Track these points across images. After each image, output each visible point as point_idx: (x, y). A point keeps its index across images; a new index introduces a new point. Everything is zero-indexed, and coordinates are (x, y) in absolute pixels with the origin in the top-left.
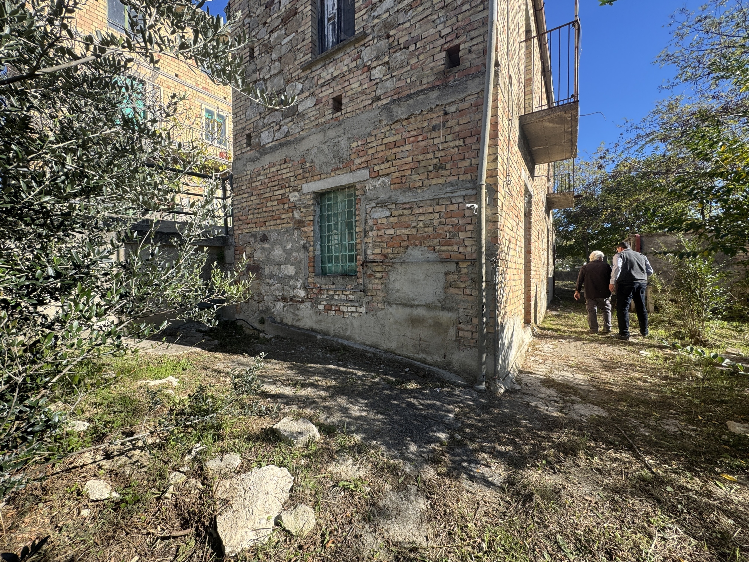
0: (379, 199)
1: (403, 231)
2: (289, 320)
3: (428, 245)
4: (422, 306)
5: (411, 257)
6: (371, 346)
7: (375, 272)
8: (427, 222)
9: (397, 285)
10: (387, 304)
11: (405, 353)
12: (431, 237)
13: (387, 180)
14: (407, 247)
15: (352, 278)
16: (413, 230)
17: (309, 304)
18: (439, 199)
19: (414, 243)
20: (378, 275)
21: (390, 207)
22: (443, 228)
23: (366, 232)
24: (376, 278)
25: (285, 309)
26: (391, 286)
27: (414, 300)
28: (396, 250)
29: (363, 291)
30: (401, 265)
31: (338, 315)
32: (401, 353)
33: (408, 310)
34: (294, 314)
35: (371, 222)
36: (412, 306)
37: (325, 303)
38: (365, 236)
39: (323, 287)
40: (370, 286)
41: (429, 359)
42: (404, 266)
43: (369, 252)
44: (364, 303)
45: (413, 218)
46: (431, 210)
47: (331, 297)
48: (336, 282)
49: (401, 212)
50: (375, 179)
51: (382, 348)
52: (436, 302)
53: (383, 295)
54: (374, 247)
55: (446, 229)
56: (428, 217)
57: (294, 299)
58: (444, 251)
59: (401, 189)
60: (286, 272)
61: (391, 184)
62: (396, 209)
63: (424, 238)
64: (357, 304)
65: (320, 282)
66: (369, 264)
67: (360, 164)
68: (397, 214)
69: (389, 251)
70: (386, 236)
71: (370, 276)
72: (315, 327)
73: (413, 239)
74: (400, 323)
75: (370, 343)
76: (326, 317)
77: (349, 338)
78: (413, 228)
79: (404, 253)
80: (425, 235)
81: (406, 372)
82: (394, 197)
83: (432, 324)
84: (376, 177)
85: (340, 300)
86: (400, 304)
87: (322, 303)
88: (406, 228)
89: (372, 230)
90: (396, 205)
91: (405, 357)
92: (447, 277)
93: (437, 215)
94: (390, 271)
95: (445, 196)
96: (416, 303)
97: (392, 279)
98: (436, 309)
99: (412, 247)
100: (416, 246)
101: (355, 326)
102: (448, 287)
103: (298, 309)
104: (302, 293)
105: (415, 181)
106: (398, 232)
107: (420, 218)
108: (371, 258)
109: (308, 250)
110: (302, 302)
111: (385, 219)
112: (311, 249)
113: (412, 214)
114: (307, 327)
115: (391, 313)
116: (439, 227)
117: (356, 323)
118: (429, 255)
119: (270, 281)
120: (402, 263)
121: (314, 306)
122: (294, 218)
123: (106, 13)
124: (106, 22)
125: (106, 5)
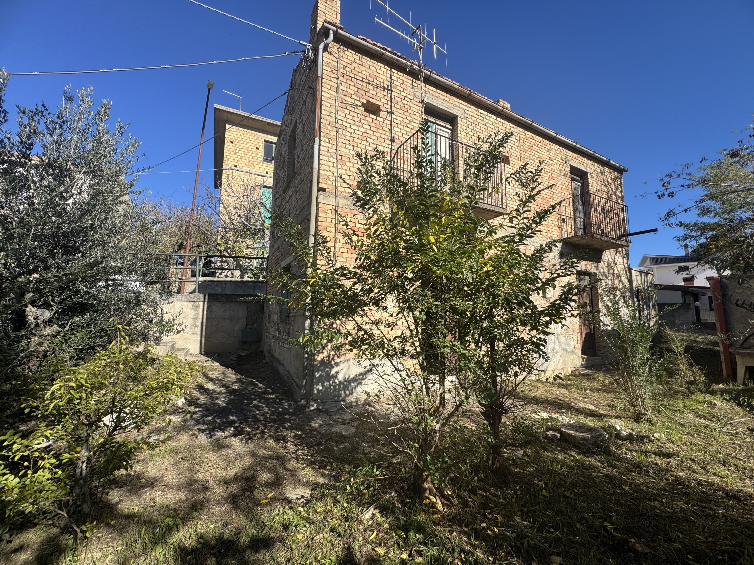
123: (263, 155)
124: (262, 160)
125: (263, 150)
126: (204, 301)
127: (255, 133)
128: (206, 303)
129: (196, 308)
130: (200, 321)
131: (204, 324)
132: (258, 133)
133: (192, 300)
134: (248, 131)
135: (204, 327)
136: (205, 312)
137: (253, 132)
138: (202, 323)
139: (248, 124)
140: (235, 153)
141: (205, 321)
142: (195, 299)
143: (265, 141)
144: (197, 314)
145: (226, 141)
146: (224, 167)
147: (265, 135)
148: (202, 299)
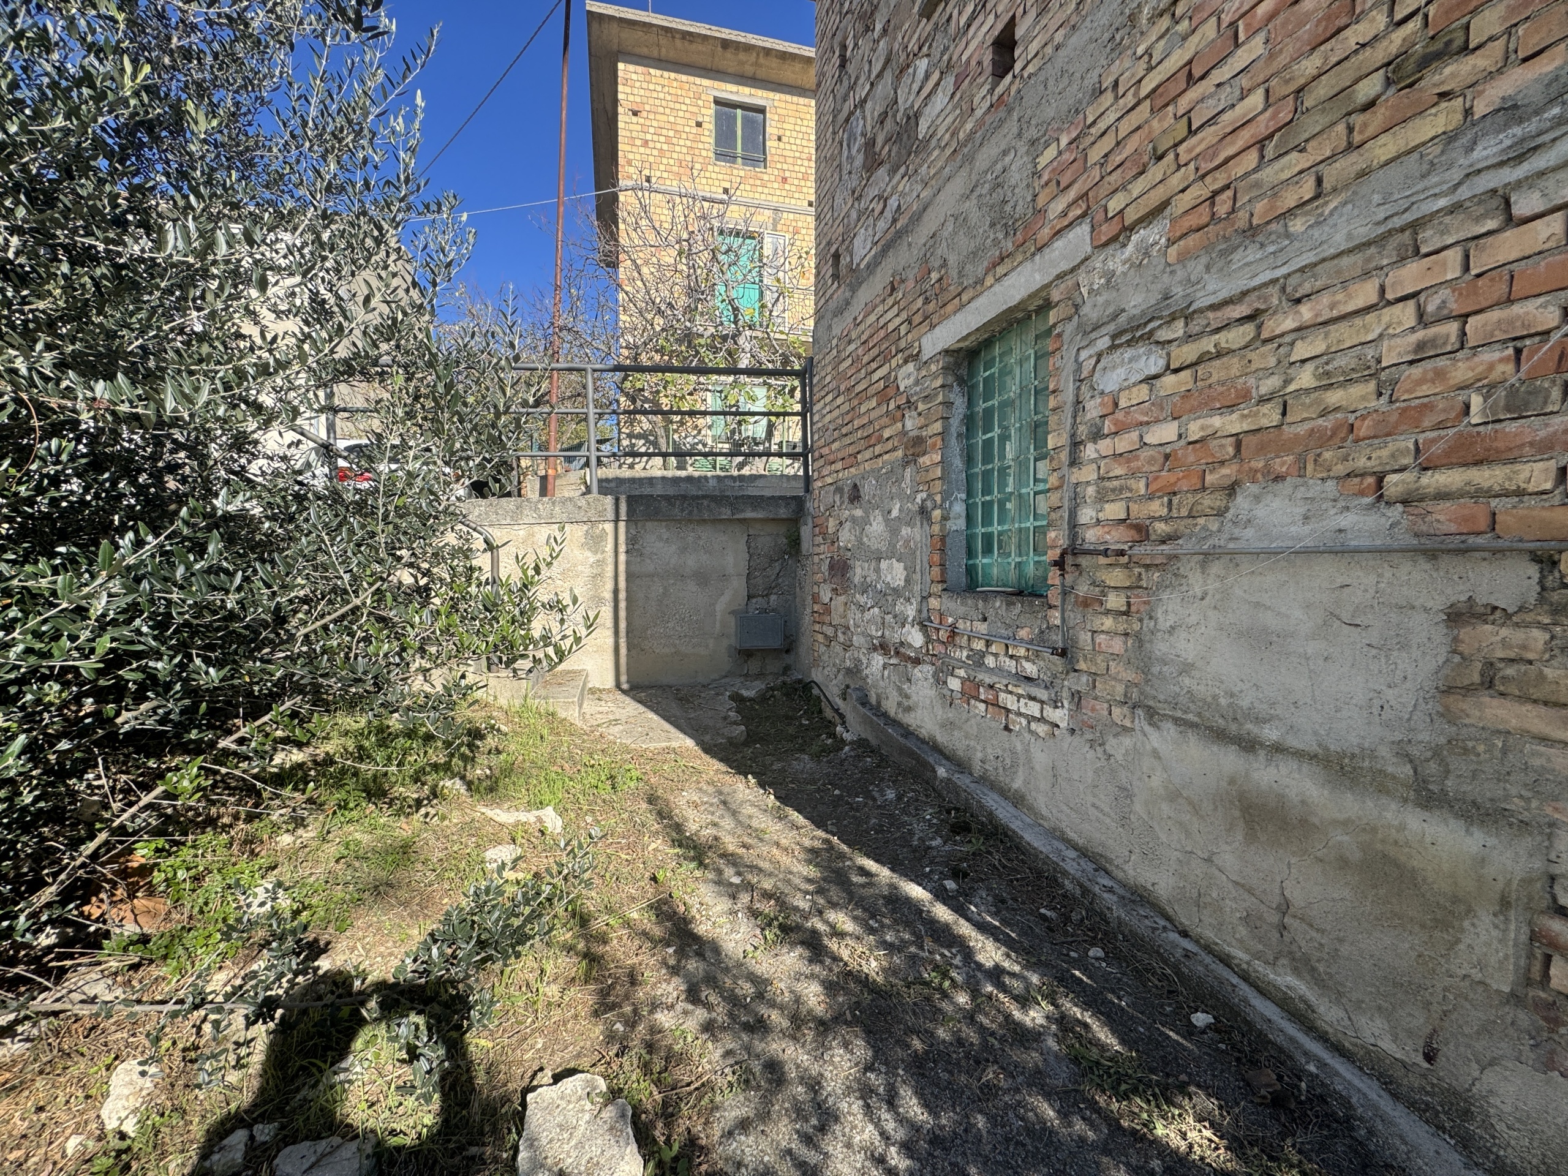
0: (1123, 319)
1: (1216, 421)
2: (890, 706)
3: (1340, 469)
4: (1299, 755)
5: (1249, 533)
6: (1083, 853)
7: (1105, 589)
8: (1341, 361)
9: (1186, 647)
10: (1140, 712)
11: (1209, 934)
12: (1364, 429)
13: (1153, 234)
14: (1232, 489)
15: (1031, 604)
16: (1265, 409)
17: (927, 669)
18: (1415, 226)
19: (1267, 471)
20: (1115, 601)
21: (1163, 335)
22: (1440, 375)
23: (1076, 444)
24: (1108, 612)
25: (886, 673)
26: (1160, 647)
27: (1259, 720)
28: (1184, 504)
29: (1063, 653)
30: (1204, 565)
31: (993, 719)
32: (1196, 930)
33: (1230, 760)
34: (900, 690)
35: (1093, 409)
36: (1249, 745)
37: (962, 673)
38: (1074, 462)
39: (961, 625)
40: (1085, 638)
41: (1329, 1014)
42: (1216, 568)
43: (1086, 515)
44: (1065, 694)
45: (1266, 358)
46: (1365, 295)
47: (978, 659)
48: (990, 614)
49: (1208, 344)
50: (1110, 250)
51: (1120, 875)
52: (1384, 751)
53: (1130, 675)
54: (1102, 498)
55: (1462, 370)
56: (1345, 334)
57: (902, 650)
58: (1442, 496)
59: (1208, 248)
60: (889, 579)
61: (1171, 242)
62: (1189, 337)
63: (1323, 439)
64: (1043, 694)
65: (953, 609)
66: (1084, 561)
67: (1064, 214)
68: (1192, 358)
69: (1157, 507)
70: (1145, 454)
71: (1086, 603)
72: (941, 738)
73: (1261, 449)
74: (1191, 803)
75: (1081, 842)
76: (965, 716)
77: (1017, 800)
78: (1263, 400)
79: (1220, 513)
80: (1327, 423)
81: (1190, 1031)
82: (1178, 291)
83: (1356, 856)
84: (1114, 239)
85: (999, 670)
86: (1193, 725)
87: (958, 672)
88: (1231, 407)
89: (1097, 435)
90: (1188, 318)
91: (1208, 949)
92: (1465, 633)
93: (1406, 314)
94: (1161, 586)
95: (1464, 193)
96: (1270, 734)
97: (1165, 621)
98: (1383, 790)
99: (1252, 488)
100: (1279, 478)
101: (1037, 767)
102: (1468, 690)
103: (909, 680)
104: (916, 638)
105: (1275, 190)
106: (1195, 430)
107: (1302, 350)
108: (1091, 536)
109: (929, 519)
110: (917, 661)
111: (1145, 388)
112: (937, 514)
113: (1259, 340)
114: (924, 733)
115: (1156, 754)
116: (1416, 371)
117: (1041, 758)
118: (1347, 520)
119: (862, 599)
120: (1207, 557)
121: (939, 681)
122: (907, 433)
123: (712, 141)
124: (712, 155)
125: (712, 127)
126: (616, 521)
127: (691, 79)
128: (622, 525)
129: (594, 542)
130: (609, 586)
131: (622, 595)
132: (698, 80)
133: (581, 516)
134: (673, 75)
135: (623, 605)
136: (622, 558)
137: (684, 78)
138: (616, 592)
139: (672, 55)
140: (646, 143)
141: (622, 584)
142: (592, 515)
143: (718, 102)
144: (600, 563)
145: (620, 110)
146: (623, 183)
147: (716, 84)
148: (611, 515)
